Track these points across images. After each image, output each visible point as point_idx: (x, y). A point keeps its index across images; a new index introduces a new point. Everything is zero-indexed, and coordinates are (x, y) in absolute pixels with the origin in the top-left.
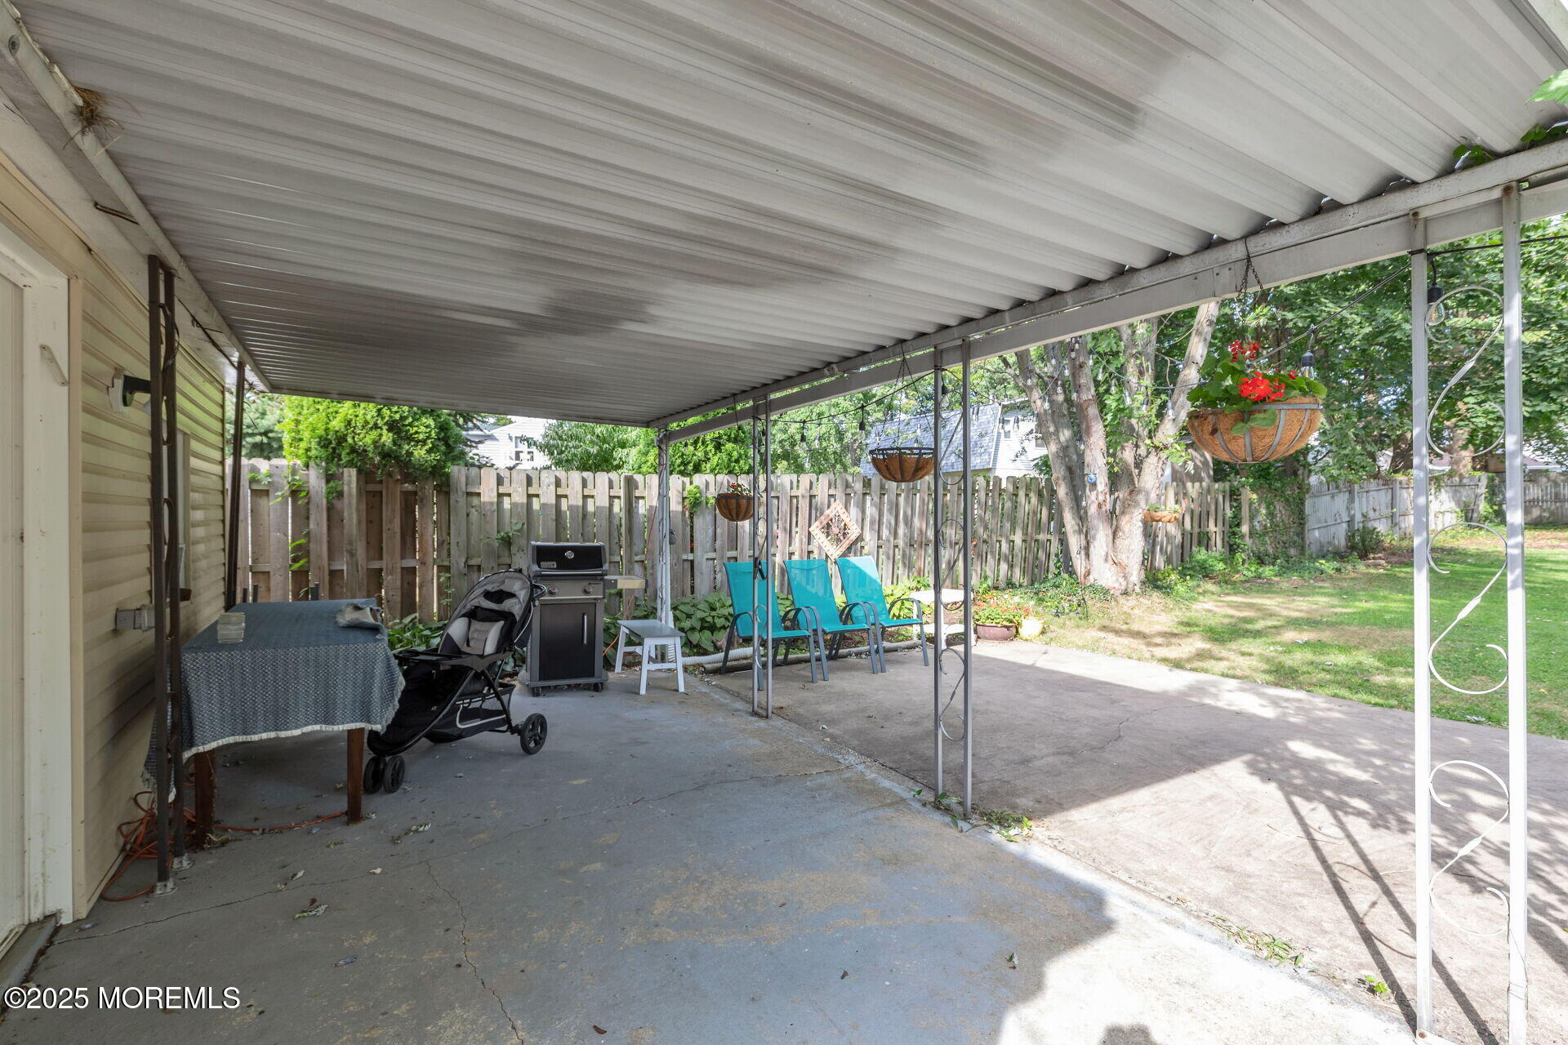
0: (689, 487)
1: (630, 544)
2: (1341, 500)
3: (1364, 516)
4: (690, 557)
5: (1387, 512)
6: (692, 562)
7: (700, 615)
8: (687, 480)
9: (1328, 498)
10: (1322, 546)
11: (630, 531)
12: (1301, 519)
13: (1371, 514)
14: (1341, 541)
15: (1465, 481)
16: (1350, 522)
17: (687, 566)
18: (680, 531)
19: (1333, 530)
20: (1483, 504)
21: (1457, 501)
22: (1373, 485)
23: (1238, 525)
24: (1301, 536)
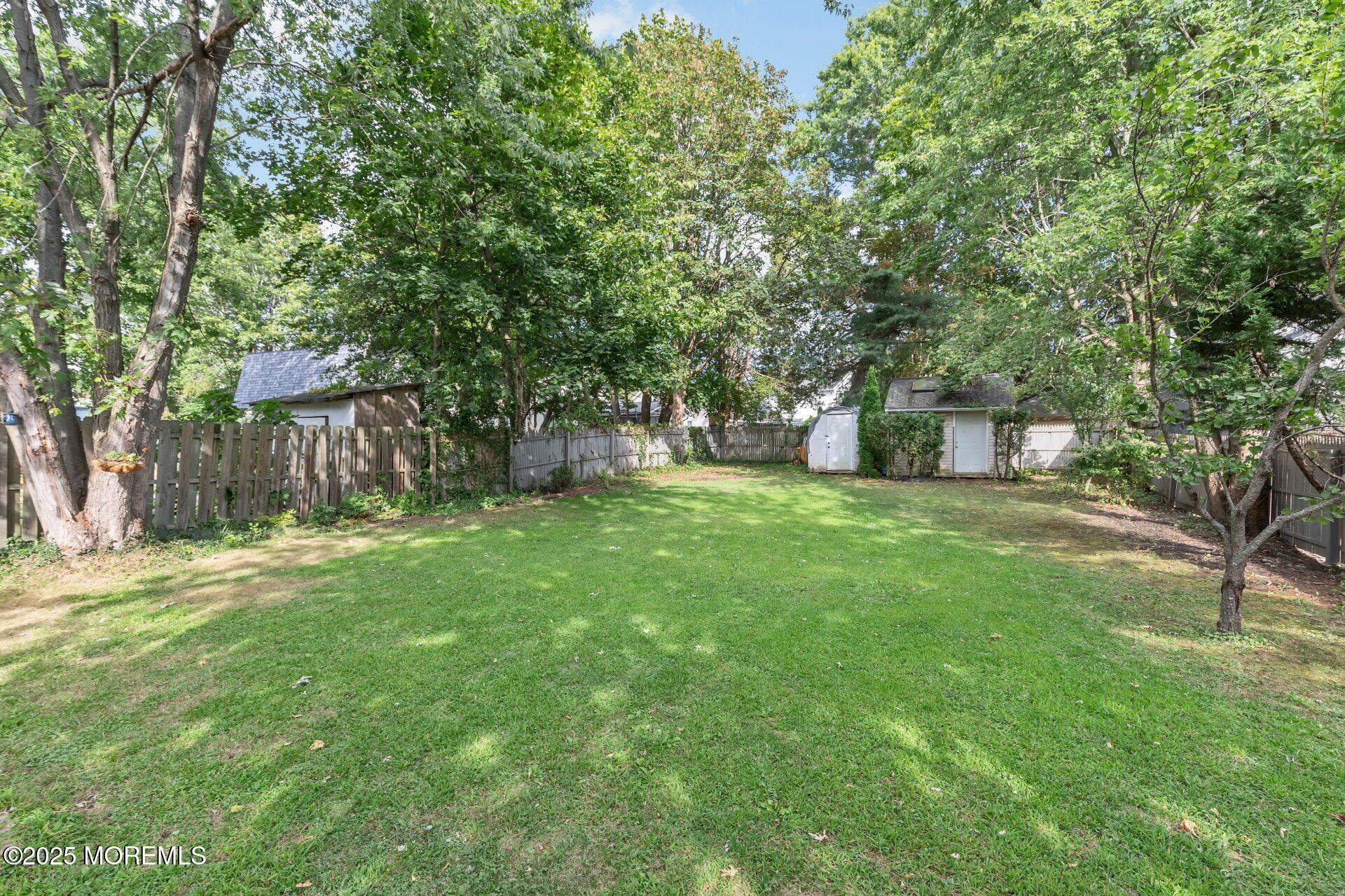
2: (556, 445)
3: (581, 457)
5: (604, 453)
12: (507, 461)
13: (588, 456)
15: (675, 431)
16: (565, 462)
20: (688, 448)
21: (669, 446)
22: (592, 433)
23: (428, 466)
24: (506, 473)
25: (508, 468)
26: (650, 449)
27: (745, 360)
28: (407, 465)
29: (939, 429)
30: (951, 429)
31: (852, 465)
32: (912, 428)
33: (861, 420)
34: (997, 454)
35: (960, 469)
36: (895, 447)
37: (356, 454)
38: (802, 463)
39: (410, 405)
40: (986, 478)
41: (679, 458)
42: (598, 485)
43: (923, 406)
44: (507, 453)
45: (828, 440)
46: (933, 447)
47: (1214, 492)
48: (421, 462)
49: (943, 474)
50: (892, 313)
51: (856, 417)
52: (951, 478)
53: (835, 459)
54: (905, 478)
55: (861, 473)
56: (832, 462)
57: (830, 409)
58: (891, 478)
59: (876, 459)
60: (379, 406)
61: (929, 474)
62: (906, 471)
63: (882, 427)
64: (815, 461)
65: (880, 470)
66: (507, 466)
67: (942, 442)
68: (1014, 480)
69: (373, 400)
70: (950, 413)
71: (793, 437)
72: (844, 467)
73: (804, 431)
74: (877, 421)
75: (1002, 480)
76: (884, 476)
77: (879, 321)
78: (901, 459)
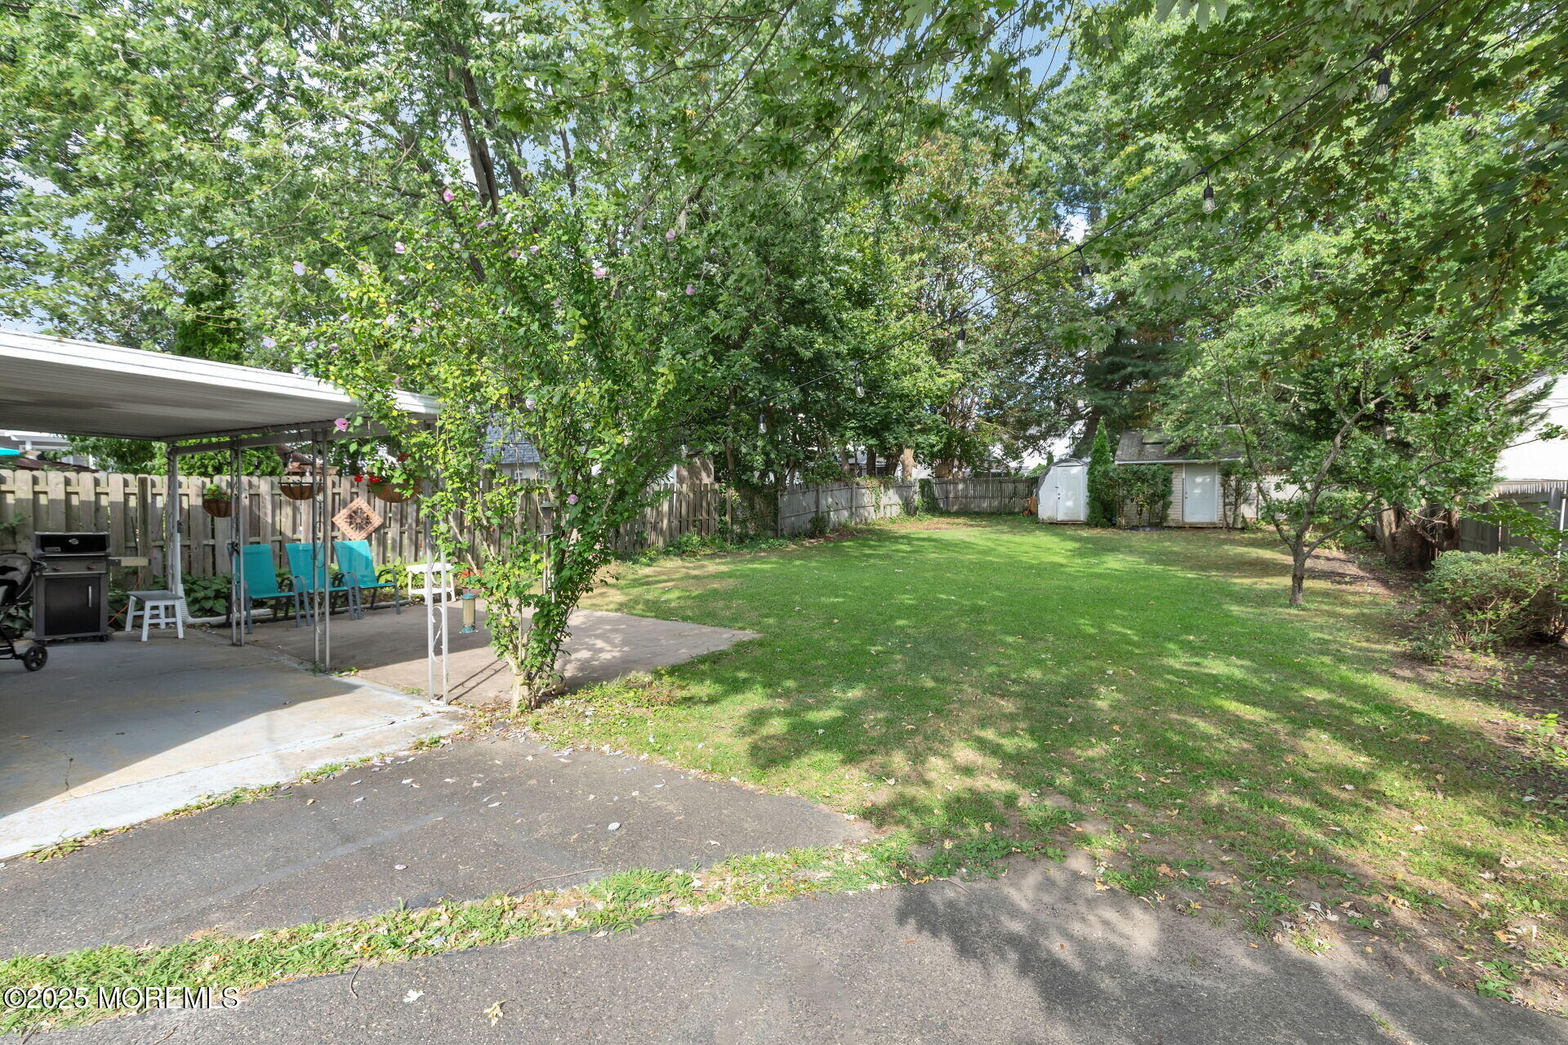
0: (208, 485)
1: (145, 533)
2: (811, 497)
3: (828, 507)
4: (211, 542)
6: (213, 547)
7: (215, 587)
8: (207, 480)
9: (800, 495)
11: (145, 522)
13: (834, 506)
14: (809, 526)
15: (906, 483)
17: (209, 550)
18: (201, 521)
19: (802, 518)
20: (917, 499)
21: (901, 497)
22: (836, 486)
23: (724, 515)
24: (776, 522)
25: (776, 517)
26: (884, 500)
27: (970, 408)
28: (711, 513)
29: (1167, 481)
30: (1179, 480)
31: (1082, 514)
32: (1140, 479)
33: (1091, 472)
34: (1225, 504)
35: (1192, 518)
36: (1125, 497)
38: (1031, 514)
39: (708, 466)
40: (1214, 527)
41: (909, 510)
42: (844, 532)
43: (1151, 459)
44: (776, 505)
45: (1058, 491)
46: (1161, 497)
48: (720, 511)
49: (1172, 524)
50: (1124, 367)
51: (1086, 469)
52: (1181, 528)
53: (1065, 510)
54: (1135, 528)
55: (1090, 523)
56: (1062, 513)
57: (1061, 461)
58: (1120, 528)
59: (1105, 510)
61: (1159, 523)
62: (1135, 522)
63: (1111, 479)
64: (1044, 512)
65: (1110, 520)
66: (776, 515)
67: (1170, 492)
68: (1243, 529)
70: (1177, 465)
71: (1021, 487)
72: (1074, 518)
73: (1034, 482)
74: (1106, 474)
75: (1230, 528)
76: (1114, 525)
77: (1112, 372)
78: (1130, 508)
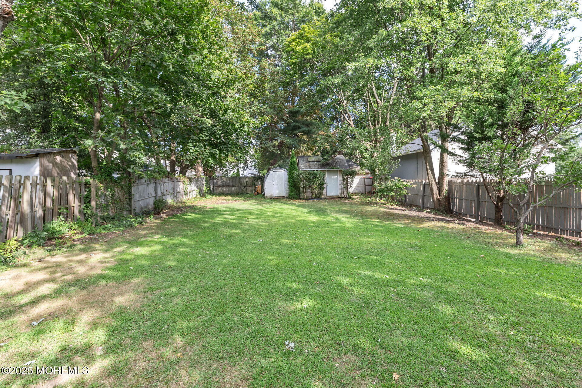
2: (152, 187)
3: (162, 193)
5: (172, 191)
9: (145, 185)
10: (142, 209)
12: (130, 197)
13: (165, 193)
14: (151, 206)
15: (199, 179)
16: (156, 197)
19: (148, 200)
20: (204, 187)
21: (197, 187)
22: (167, 180)
23: (90, 202)
24: (130, 205)
25: (131, 201)
26: (189, 188)
28: (77, 201)
29: (324, 178)
30: (327, 177)
31: (284, 194)
32: (315, 177)
33: (290, 174)
34: (343, 188)
35: (328, 195)
37: (45, 194)
38: (262, 194)
39: (72, 163)
40: (338, 198)
41: (202, 193)
42: (173, 208)
44: (131, 192)
45: (274, 183)
46: (321, 186)
47: (436, 199)
48: (86, 200)
49: (323, 197)
52: (326, 198)
53: (277, 192)
54: (311, 198)
55: (290, 198)
56: (276, 193)
58: (304, 199)
60: (55, 164)
61: (319, 197)
64: (268, 193)
67: (324, 183)
68: (349, 198)
69: (51, 159)
70: (325, 171)
72: (281, 195)
75: (345, 198)
